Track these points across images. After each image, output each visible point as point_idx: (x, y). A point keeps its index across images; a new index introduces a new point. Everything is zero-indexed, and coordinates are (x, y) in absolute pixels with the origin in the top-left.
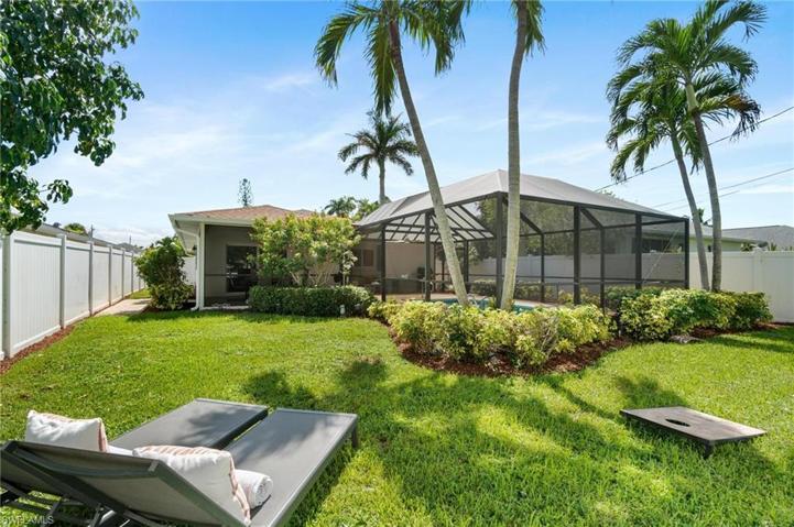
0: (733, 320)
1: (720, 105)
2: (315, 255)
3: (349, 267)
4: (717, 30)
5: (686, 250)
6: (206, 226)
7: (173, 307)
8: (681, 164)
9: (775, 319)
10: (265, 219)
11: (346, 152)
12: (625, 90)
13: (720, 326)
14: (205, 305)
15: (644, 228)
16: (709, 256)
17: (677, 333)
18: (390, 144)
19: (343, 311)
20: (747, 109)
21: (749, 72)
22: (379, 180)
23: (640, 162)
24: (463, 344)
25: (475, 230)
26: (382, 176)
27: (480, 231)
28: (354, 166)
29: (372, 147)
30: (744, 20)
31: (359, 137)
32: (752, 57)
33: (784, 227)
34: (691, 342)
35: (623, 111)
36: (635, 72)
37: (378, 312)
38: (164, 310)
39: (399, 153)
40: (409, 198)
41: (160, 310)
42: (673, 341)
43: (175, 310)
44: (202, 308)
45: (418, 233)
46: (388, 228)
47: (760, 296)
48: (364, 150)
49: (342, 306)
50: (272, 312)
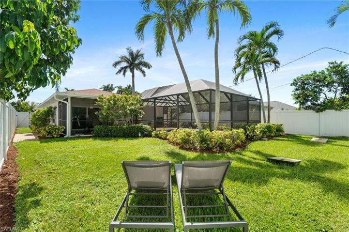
0: (275, 133)
1: (269, 61)
2: (129, 112)
3: (141, 117)
4: (269, 37)
5: (260, 110)
6: (71, 98)
7: (55, 136)
8: (256, 79)
9: (285, 133)
10: (102, 95)
11: (116, 64)
12: (240, 53)
13: (272, 135)
14: (71, 135)
15: (250, 102)
16: (266, 112)
17: (263, 137)
18: (137, 62)
19: (140, 135)
20: (276, 63)
21: (276, 51)
22: (132, 77)
23: (242, 78)
24: (206, 143)
25: (182, 101)
26: (133, 76)
27: (184, 102)
28: (120, 71)
29: (128, 63)
30: (277, 34)
31: (122, 58)
32: (277, 47)
33: (278, 102)
34: (268, 140)
35: (239, 60)
36: (244, 47)
37: (156, 134)
38: (51, 138)
39: (141, 67)
40: (159, 88)
41: (48, 138)
42: (262, 140)
43: (57, 137)
44: (70, 136)
45: (162, 103)
46: (157, 101)
47: (282, 125)
48: (124, 64)
49: (140, 133)
50: (107, 137)
